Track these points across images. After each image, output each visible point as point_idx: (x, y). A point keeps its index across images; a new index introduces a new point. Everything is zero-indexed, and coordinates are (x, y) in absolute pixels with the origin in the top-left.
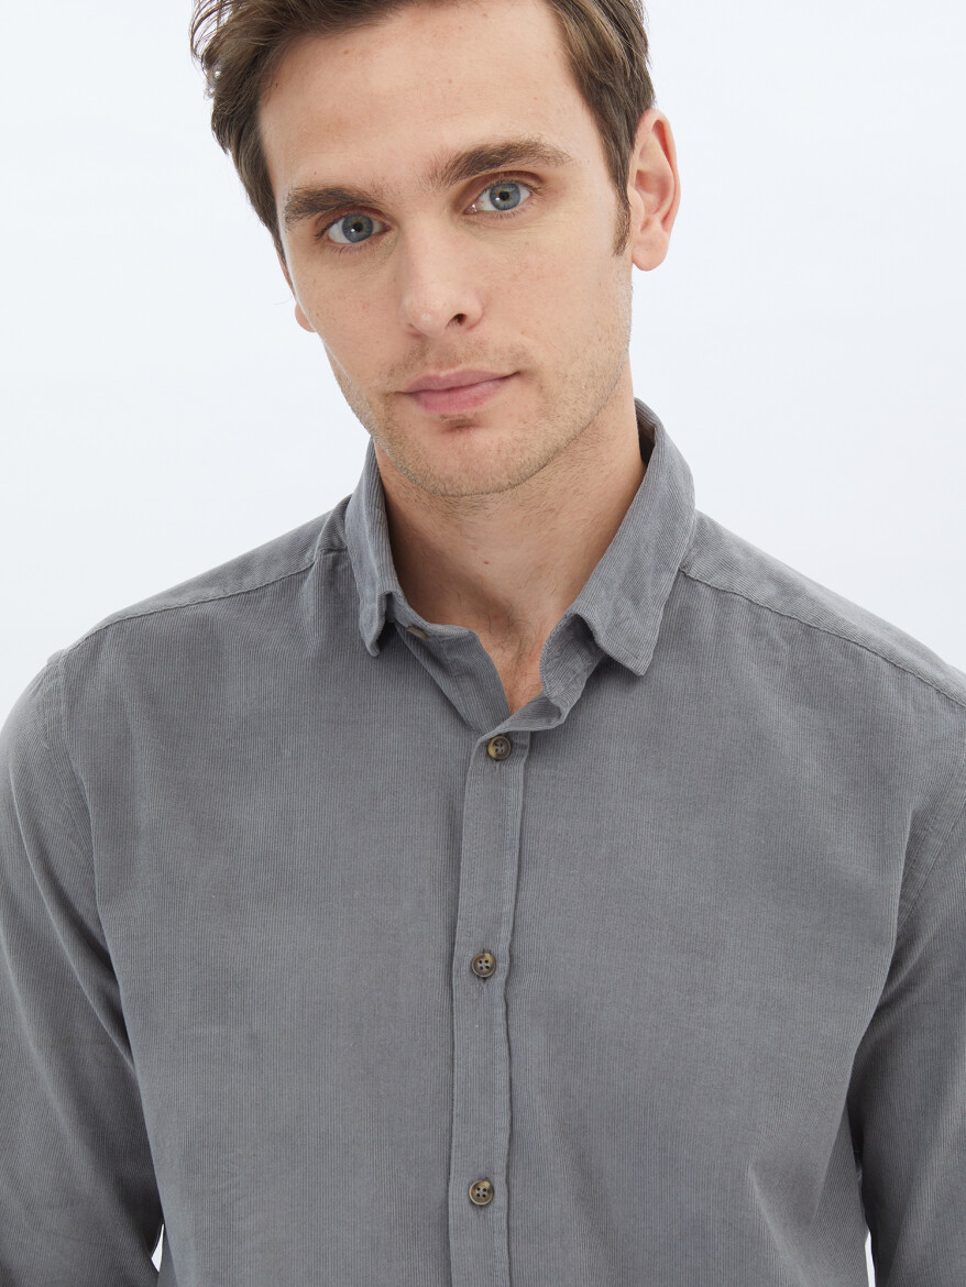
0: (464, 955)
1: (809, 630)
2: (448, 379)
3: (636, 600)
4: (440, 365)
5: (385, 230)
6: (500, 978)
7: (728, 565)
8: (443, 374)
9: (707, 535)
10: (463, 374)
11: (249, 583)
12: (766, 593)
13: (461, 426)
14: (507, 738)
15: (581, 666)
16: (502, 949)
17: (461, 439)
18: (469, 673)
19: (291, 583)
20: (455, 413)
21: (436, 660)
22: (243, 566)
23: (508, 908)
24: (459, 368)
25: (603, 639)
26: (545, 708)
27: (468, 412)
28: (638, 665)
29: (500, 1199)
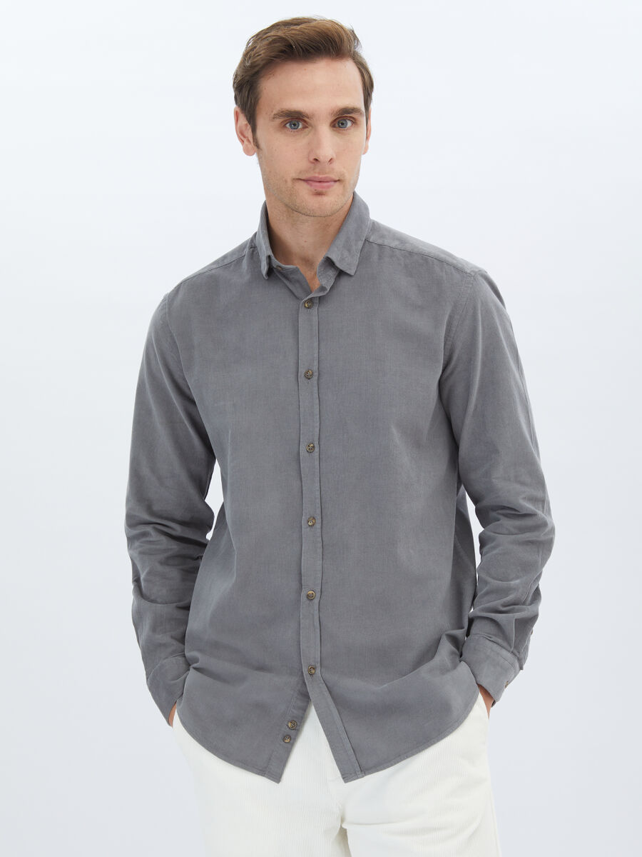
0: (302, 371)
1: (411, 253)
2: (321, 178)
3: (349, 251)
4: (319, 173)
5: (305, 127)
6: (315, 378)
7: (383, 236)
8: (321, 176)
9: (375, 227)
10: (327, 177)
11: (226, 262)
12: (394, 244)
13: (319, 194)
14: (311, 300)
15: (332, 274)
16: (315, 368)
17: (319, 198)
18: (298, 281)
19: (240, 260)
20: (320, 190)
21: (287, 278)
22: (225, 257)
23: (316, 355)
24: (326, 175)
25: (338, 264)
26: (322, 289)
27: (324, 190)
28: (352, 272)
29: (317, 449)
